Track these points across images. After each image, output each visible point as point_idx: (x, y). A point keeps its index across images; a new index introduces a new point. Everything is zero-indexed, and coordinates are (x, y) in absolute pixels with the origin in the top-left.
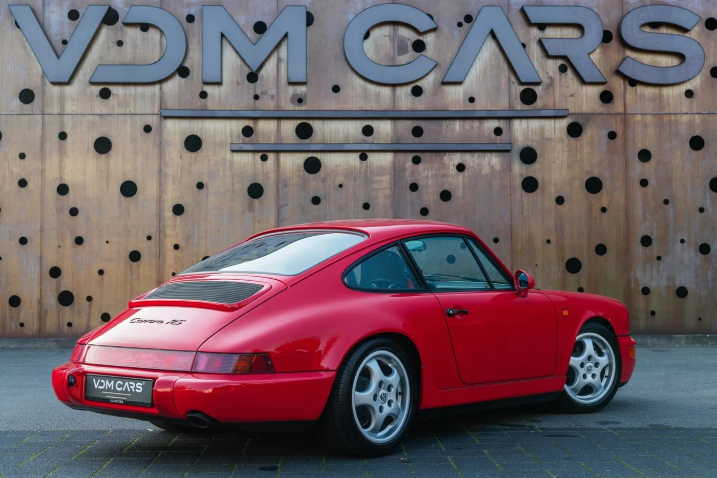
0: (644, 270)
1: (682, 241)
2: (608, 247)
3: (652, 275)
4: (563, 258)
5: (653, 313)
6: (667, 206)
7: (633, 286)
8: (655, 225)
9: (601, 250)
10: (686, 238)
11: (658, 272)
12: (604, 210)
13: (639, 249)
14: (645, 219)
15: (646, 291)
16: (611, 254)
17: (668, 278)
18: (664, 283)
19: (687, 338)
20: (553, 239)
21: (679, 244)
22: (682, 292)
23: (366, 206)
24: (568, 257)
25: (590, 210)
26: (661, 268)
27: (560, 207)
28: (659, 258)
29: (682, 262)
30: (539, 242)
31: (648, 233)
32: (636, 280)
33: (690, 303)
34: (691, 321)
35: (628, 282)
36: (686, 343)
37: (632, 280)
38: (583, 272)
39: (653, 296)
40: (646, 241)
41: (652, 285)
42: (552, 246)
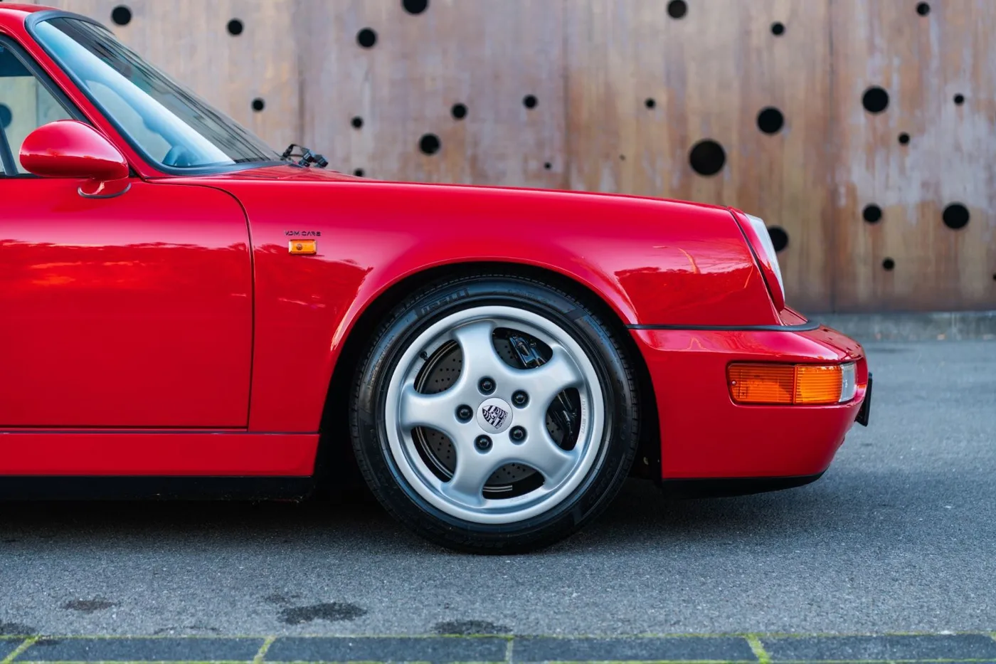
0: (870, 165)
1: (959, 99)
2: (786, 113)
3: (887, 176)
4: (683, 141)
5: (889, 264)
6: (923, 19)
7: (843, 202)
8: (896, 62)
9: (771, 121)
10: (967, 93)
11: (902, 170)
12: (778, 29)
13: (858, 117)
14: (872, 48)
15: (873, 214)
16: (793, 131)
17: (925, 185)
18: (913, 195)
19: (963, 320)
20: (661, 98)
21: (951, 105)
22: (956, 216)
23: (235, 27)
24: (696, 137)
25: (746, 33)
26: (908, 162)
27: (676, 24)
28: (904, 139)
29: (958, 148)
30: (628, 104)
31: (878, 82)
32: (852, 191)
33: (973, 239)
34: (974, 282)
35: (833, 194)
36: (961, 331)
37: (842, 190)
38: (730, 173)
39: (890, 226)
40: (875, 100)
41: (886, 201)
42: (659, 113)
